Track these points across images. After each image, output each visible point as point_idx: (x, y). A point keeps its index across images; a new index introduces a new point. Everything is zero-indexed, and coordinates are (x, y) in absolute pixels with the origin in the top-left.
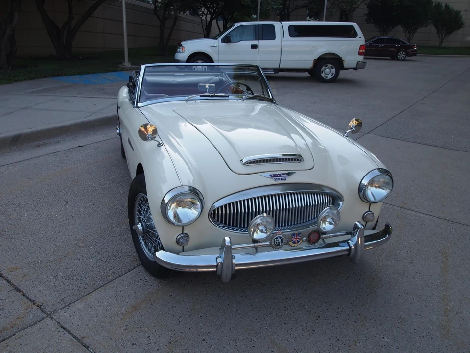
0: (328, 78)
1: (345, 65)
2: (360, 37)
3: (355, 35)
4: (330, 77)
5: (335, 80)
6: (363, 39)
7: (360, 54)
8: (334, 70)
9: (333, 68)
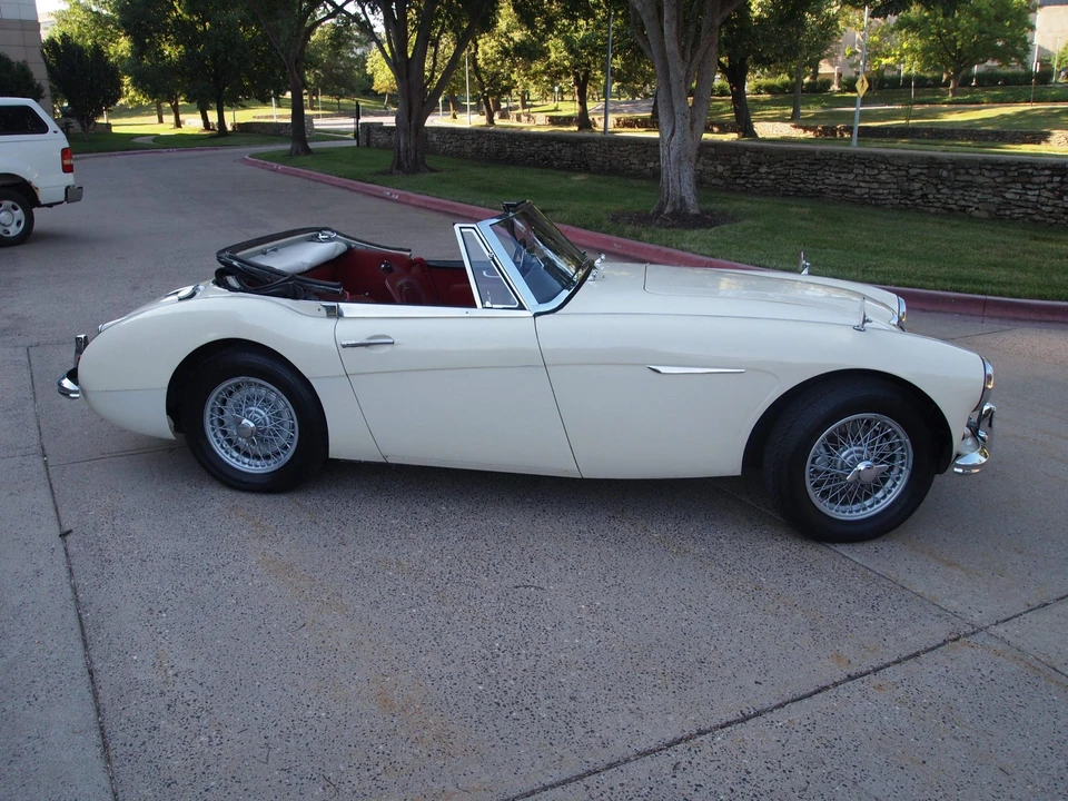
0: (12, 234)
1: (43, 198)
2: (56, 132)
3: (41, 128)
4: (14, 231)
5: (27, 236)
6: (61, 135)
7: (67, 169)
8: (19, 214)
9: (16, 209)
